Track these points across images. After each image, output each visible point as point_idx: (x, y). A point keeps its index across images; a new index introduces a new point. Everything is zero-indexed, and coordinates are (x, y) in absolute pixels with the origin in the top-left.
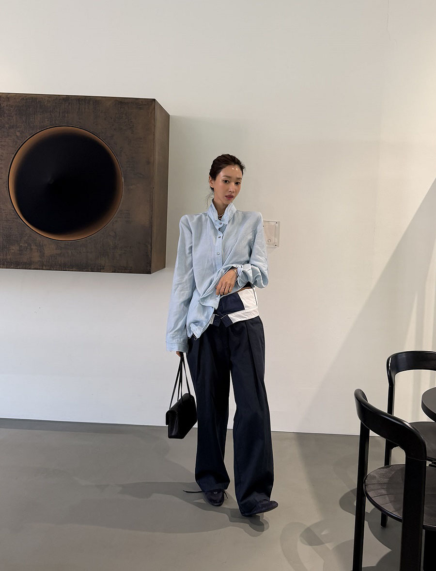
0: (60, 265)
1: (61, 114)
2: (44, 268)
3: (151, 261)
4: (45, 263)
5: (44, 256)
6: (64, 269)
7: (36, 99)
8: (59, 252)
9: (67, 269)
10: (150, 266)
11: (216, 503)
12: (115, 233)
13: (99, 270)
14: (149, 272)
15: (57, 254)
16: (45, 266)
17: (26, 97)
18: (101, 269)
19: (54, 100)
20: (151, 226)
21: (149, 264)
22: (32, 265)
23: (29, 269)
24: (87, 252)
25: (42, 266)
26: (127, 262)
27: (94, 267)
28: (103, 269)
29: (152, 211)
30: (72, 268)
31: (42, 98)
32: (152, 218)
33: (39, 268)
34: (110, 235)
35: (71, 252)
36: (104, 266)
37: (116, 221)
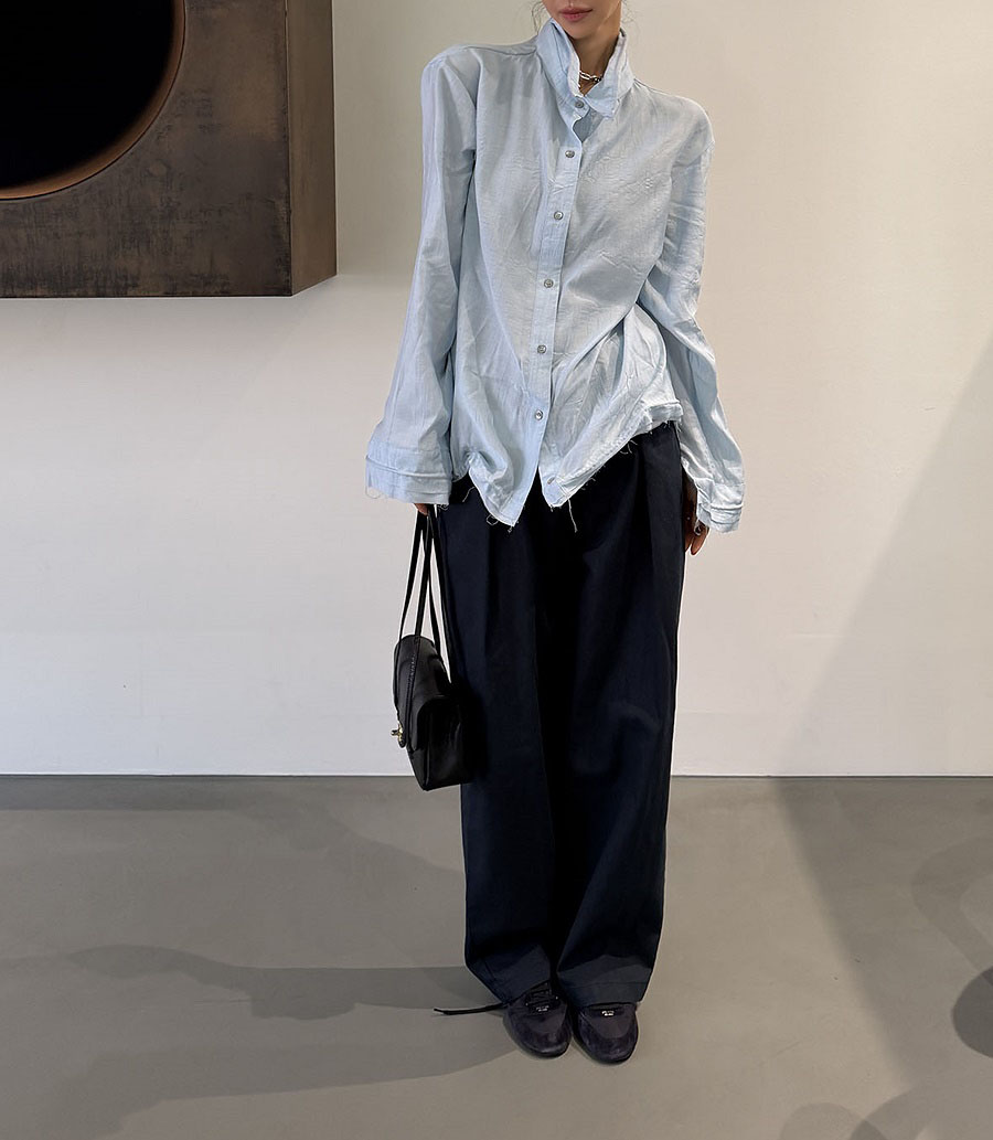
3: (288, 255)
9: (16, 291)
10: (288, 270)
11: (548, 1045)
12: (169, 167)
13: (120, 292)
14: (285, 290)
18: (127, 286)
20: (285, 139)
21: (285, 262)
24: (80, 234)
26: (212, 262)
27: (105, 279)
28: (135, 286)
29: (285, 89)
30: (34, 288)
32: (285, 112)
34: (151, 175)
35: (28, 236)
36: (138, 279)
37: (169, 127)
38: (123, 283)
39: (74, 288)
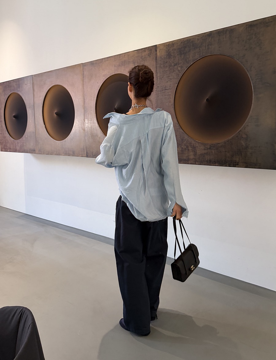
0: (207, 161)
1: (206, 47)
2: (197, 163)
4: (197, 160)
5: (196, 155)
6: (210, 164)
7: (190, 40)
8: (206, 151)
9: (212, 164)
12: (247, 135)
13: (234, 166)
15: (205, 153)
16: (198, 162)
17: (183, 40)
18: (236, 165)
19: (202, 38)
22: (189, 161)
23: (188, 164)
24: (226, 152)
25: (196, 162)
26: (257, 160)
27: (231, 163)
28: (238, 165)
30: (215, 164)
31: (194, 38)
33: (193, 163)
34: (243, 137)
35: (215, 152)
36: (238, 163)
37: (248, 125)
38: (235, 164)
39: (224, 164)
